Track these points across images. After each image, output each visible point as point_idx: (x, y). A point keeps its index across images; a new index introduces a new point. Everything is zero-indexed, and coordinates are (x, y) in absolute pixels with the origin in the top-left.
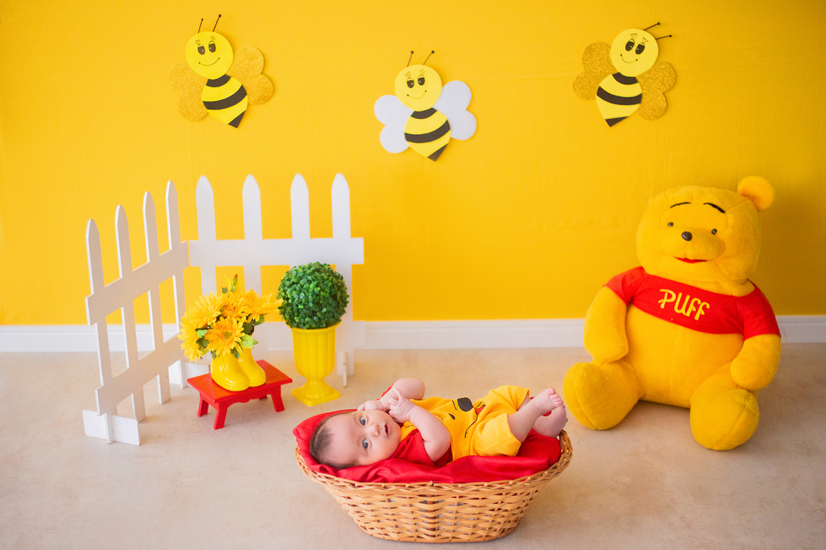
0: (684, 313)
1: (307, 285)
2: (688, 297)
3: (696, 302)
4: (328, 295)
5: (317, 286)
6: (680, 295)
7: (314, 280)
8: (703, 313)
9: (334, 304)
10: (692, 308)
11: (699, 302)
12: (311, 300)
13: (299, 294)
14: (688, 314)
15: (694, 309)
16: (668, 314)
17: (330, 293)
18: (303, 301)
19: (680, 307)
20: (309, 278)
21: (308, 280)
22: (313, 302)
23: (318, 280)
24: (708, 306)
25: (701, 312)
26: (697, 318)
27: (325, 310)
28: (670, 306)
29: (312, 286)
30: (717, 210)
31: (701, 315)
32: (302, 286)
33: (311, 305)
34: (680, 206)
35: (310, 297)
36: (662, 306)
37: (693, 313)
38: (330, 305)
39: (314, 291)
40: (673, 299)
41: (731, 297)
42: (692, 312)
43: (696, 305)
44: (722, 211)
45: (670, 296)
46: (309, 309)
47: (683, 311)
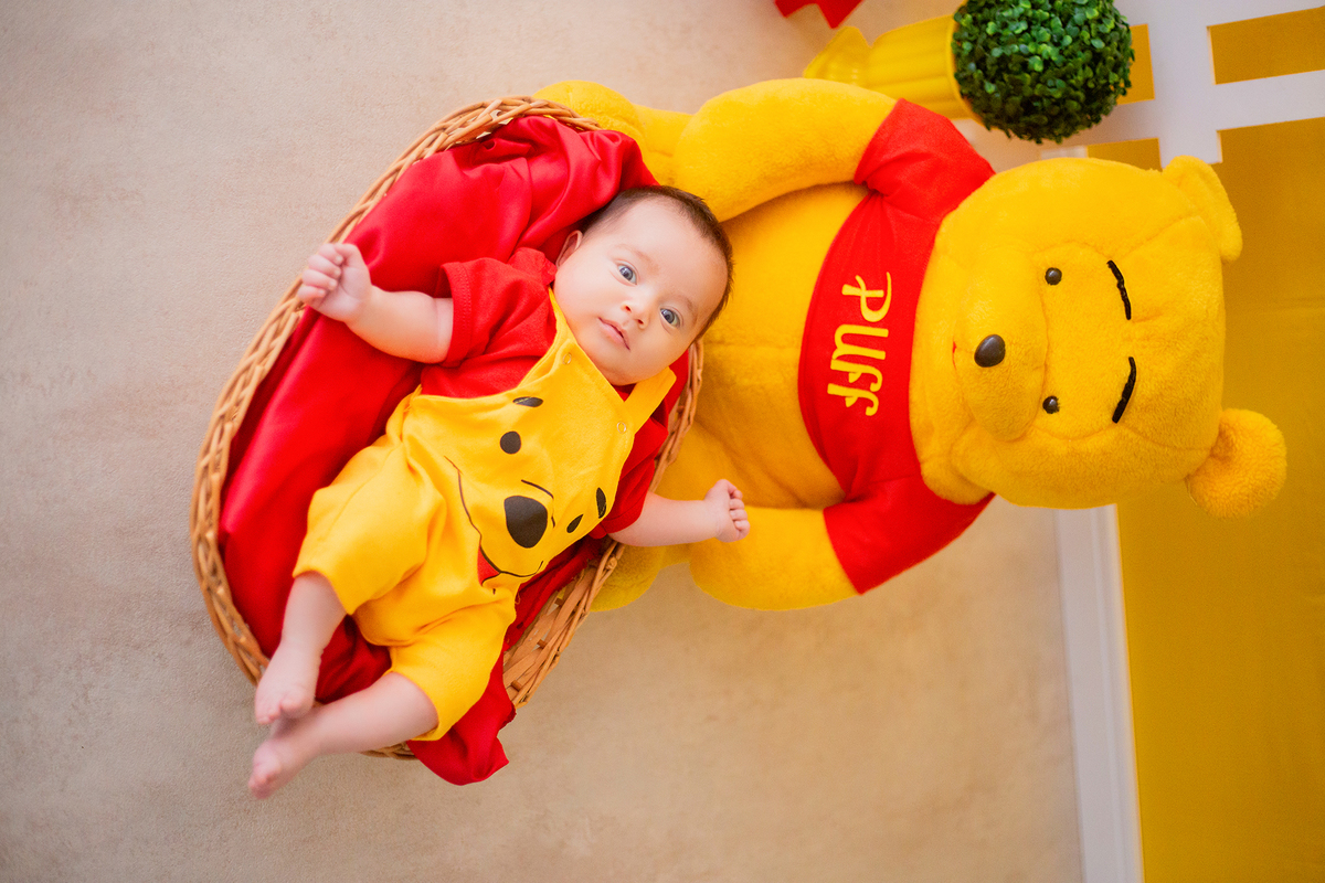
0: (836, 354)
1: (1047, 37)
2: (880, 355)
3: (874, 379)
4: (1028, 92)
5: (1047, 63)
6: (884, 333)
7: (1061, 53)
8: (849, 403)
9: (1010, 109)
10: (855, 371)
11: (875, 387)
12: (1008, 53)
13: (1022, 17)
14: (836, 365)
15: (852, 378)
16: (827, 309)
17: (1035, 98)
18: (1007, 32)
19: (848, 339)
20: (1068, 40)
21: (1061, 38)
22: (1003, 59)
23: (1065, 64)
24: (870, 412)
25: (851, 396)
26: (833, 389)
27: (990, 88)
28: (850, 312)
29: (1047, 49)
30: (1119, 397)
31: (842, 399)
32: (1045, 23)
33: (997, 52)
34: (1118, 291)
35: (1016, 48)
36: (848, 290)
37: (841, 378)
38: (1004, 102)
39: (1031, 55)
40: (869, 315)
41: (914, 464)
42: (846, 374)
43: (865, 382)
44: (1117, 417)
45: (875, 304)
46: (987, 49)
47: (843, 349)
